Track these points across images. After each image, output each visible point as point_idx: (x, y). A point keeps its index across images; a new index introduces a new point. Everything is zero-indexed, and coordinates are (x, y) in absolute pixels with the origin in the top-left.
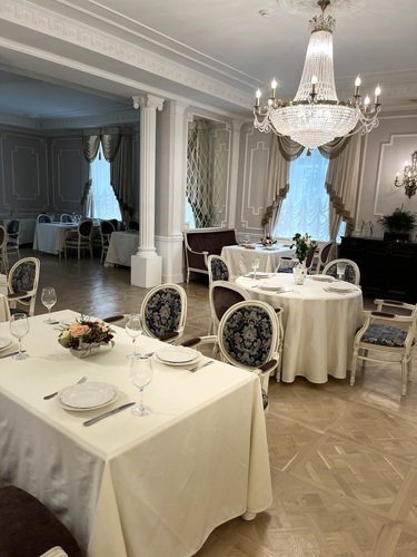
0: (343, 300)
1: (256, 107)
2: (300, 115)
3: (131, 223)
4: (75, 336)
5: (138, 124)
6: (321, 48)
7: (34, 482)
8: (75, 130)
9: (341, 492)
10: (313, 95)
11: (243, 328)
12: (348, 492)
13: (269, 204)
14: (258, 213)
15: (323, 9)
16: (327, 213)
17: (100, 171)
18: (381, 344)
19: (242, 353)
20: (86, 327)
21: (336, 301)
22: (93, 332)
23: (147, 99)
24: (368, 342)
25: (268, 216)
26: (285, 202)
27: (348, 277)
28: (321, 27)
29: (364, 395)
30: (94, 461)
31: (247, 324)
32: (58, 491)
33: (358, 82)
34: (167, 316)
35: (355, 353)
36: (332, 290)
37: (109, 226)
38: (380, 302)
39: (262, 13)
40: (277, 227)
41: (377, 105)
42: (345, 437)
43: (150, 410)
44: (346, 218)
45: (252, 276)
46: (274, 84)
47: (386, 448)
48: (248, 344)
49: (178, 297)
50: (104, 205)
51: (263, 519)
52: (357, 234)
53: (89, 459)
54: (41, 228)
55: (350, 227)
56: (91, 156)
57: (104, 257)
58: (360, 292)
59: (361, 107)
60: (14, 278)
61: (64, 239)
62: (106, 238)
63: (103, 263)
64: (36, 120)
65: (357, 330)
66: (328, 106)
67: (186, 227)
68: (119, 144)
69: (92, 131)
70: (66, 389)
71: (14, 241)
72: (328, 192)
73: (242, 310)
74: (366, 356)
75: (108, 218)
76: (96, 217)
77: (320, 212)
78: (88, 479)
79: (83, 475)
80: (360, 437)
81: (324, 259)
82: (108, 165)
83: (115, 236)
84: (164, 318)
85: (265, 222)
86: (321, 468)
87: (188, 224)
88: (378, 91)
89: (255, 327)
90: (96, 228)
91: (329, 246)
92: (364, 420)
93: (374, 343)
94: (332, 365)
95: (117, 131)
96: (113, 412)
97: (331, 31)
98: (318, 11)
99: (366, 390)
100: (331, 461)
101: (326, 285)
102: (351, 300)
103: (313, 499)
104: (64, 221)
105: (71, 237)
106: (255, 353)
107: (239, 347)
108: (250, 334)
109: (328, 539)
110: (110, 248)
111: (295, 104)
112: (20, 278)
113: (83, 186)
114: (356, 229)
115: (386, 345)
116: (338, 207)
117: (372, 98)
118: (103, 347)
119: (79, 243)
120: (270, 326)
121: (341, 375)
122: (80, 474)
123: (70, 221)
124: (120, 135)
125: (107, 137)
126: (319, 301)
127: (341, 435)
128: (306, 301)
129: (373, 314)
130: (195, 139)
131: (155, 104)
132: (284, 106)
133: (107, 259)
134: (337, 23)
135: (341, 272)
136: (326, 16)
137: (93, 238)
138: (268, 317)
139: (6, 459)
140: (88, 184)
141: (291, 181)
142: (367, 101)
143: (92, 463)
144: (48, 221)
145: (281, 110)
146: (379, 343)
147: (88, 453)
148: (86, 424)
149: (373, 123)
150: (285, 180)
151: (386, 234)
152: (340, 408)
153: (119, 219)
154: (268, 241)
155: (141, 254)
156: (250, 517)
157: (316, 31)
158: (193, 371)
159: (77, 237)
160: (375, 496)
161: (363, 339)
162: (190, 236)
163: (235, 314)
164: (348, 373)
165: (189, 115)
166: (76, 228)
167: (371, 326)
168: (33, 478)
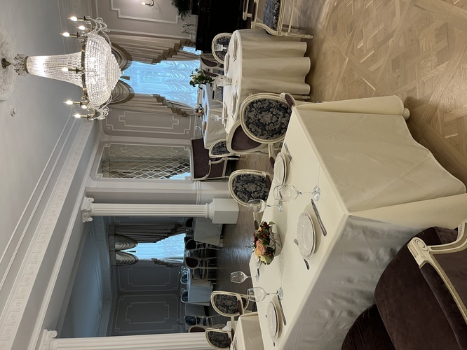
0: (243, 45)
1: (88, 118)
2: (94, 82)
3: (186, 225)
4: (264, 251)
5: (106, 218)
6: (40, 65)
7: (372, 277)
8: (112, 272)
9: (391, 41)
10: (77, 71)
11: (262, 123)
12: (391, 36)
13: (170, 111)
14: (177, 120)
15: (9, 64)
16: (177, 63)
17: (145, 251)
18: (278, 13)
19: (282, 123)
20: (257, 242)
21: (244, 50)
22: (261, 237)
23: (84, 211)
24: (276, 24)
25: (180, 111)
26: (167, 98)
27: (226, 42)
28: (23, 67)
29: (320, 27)
30: (350, 224)
31: (259, 120)
32: (378, 257)
33: (66, 34)
34: (254, 186)
35: (286, 34)
36: (235, 55)
37: (190, 244)
38: (245, 15)
39: (13, 114)
40: (189, 104)
41: (85, 19)
42: (351, 40)
43: (316, 187)
44: (181, 47)
45: (226, 121)
46: (69, 102)
47: (359, 7)
48: (274, 119)
49: (239, 177)
50: (173, 248)
51: (409, 103)
52: (193, 38)
53: (349, 229)
54: (192, 299)
55: (188, 43)
56: (133, 259)
57: (216, 247)
58: (236, 32)
59: (86, 32)
60: (227, 312)
61: (201, 280)
62: (199, 246)
63: (220, 248)
64: (103, 303)
65: (268, 33)
66: (86, 60)
67: (189, 179)
68: (122, 236)
69: (112, 258)
70: (301, 253)
71: (202, 321)
72: (159, 62)
73: (248, 124)
74: (288, 26)
75: (183, 245)
76: (182, 255)
77: (176, 68)
78: (365, 230)
79: (362, 234)
80: (351, 28)
81: (215, 64)
82: (139, 245)
83: (197, 238)
84: (256, 188)
85: (185, 114)
86: (374, 59)
87: (187, 178)
88: (74, 19)
89: (261, 113)
90: (191, 254)
91: (203, 60)
92: (338, 25)
93: (277, 19)
94: (296, 53)
95: (112, 238)
96: (317, 215)
97: (27, 58)
98: (11, 68)
99: (316, 25)
100: (368, 51)
101: (232, 59)
102: (243, 38)
103: (396, 64)
104: (187, 281)
105: (199, 275)
106: (281, 113)
107: (278, 126)
108: (267, 118)
109: (424, 50)
110: (207, 242)
111: (85, 86)
112: (227, 307)
113: (157, 265)
114: (190, 38)
115: (278, 9)
116: (171, 53)
117: (79, 23)
118: (274, 230)
119: (204, 268)
120: (259, 101)
121: (304, 46)
122: (362, 236)
123: (186, 276)
124: (115, 235)
125: (117, 246)
126: (243, 64)
127: (350, 44)
128: (244, 74)
129: (253, 20)
130: (116, 172)
131: (88, 204)
132: (87, 95)
133: (217, 244)
134: (20, 53)
135: (221, 48)
136: (14, 62)
137: (200, 257)
138: (253, 103)
139: (358, 301)
140: (156, 261)
141: (151, 93)
142: (82, 28)
143: (352, 226)
144: (186, 294)
145: (90, 97)
146: (277, 15)
147: (345, 230)
148: (325, 234)
149: (100, 22)
150: (149, 97)
151: (193, 13)
152: (329, 46)
153: (184, 235)
154: (200, 111)
155: (212, 215)
156: (407, 113)
157: (26, 70)
158: (291, 158)
159: (199, 269)
160: (394, 14)
161: (274, 29)
162: (196, 176)
163: (250, 130)
164: (303, 40)
165: (97, 177)
166: (191, 271)
167: (264, 22)
168: (370, 277)
